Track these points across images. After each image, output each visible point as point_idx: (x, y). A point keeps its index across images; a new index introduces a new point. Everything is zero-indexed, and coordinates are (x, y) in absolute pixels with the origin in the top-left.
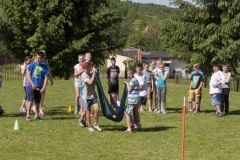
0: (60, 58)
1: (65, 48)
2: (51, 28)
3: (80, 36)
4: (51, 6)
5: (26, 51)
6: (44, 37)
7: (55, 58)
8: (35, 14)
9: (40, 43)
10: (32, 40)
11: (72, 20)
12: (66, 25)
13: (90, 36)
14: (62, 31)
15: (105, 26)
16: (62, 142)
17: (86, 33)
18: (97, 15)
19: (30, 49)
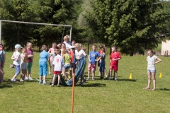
0: (128, 42)
1: (131, 36)
2: (122, 22)
3: (142, 28)
5: (106, 37)
6: (117, 29)
7: (124, 41)
8: (112, 13)
11: (137, 17)
12: (133, 21)
13: (148, 28)
14: (129, 25)
15: (159, 21)
16: (123, 96)
17: (146, 26)
18: (154, 14)
19: (108, 35)
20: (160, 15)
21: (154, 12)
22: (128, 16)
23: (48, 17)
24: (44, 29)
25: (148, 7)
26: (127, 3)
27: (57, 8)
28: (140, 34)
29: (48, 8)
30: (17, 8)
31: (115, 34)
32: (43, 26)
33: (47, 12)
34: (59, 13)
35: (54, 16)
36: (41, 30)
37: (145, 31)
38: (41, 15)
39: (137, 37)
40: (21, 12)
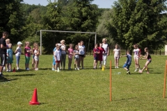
20: (165, 23)
21: (160, 20)
22: (140, 24)
23: (77, 27)
24: (74, 36)
26: (140, 13)
27: (85, 19)
28: (150, 37)
29: (77, 19)
30: (53, 20)
32: (74, 34)
33: (77, 22)
34: (86, 23)
35: (82, 26)
36: (72, 37)
37: (154, 35)
38: (72, 25)
39: (148, 40)
40: (56, 23)
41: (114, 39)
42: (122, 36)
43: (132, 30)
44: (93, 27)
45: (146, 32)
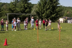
2: (48, 12)
4: (47, 8)
6: (46, 14)
8: (44, 9)
9: (45, 15)
10: (43, 15)
11: (52, 10)
12: (51, 12)
13: (56, 14)
15: (59, 12)
17: (55, 13)
19: (43, 17)
20: (59, 10)
21: (57, 9)
22: (49, 10)
23: (23, 12)
25: (55, 7)
26: (49, 6)
27: (26, 8)
28: (53, 16)
31: (46, 16)
33: (23, 10)
34: (27, 10)
35: (25, 11)
36: (21, 16)
37: (55, 15)
38: (21, 11)
39: (52, 17)
40: (14, 10)
41: (39, 17)
42: (42, 15)
43: (46, 13)
44: (30, 12)
45: (51, 14)
